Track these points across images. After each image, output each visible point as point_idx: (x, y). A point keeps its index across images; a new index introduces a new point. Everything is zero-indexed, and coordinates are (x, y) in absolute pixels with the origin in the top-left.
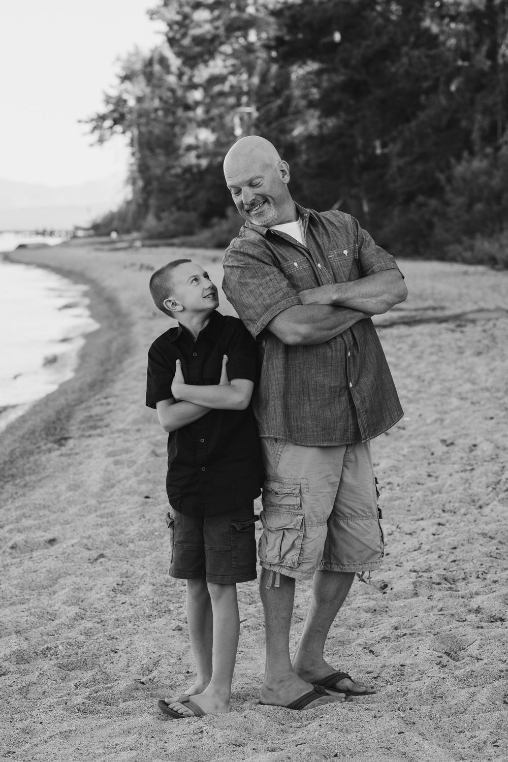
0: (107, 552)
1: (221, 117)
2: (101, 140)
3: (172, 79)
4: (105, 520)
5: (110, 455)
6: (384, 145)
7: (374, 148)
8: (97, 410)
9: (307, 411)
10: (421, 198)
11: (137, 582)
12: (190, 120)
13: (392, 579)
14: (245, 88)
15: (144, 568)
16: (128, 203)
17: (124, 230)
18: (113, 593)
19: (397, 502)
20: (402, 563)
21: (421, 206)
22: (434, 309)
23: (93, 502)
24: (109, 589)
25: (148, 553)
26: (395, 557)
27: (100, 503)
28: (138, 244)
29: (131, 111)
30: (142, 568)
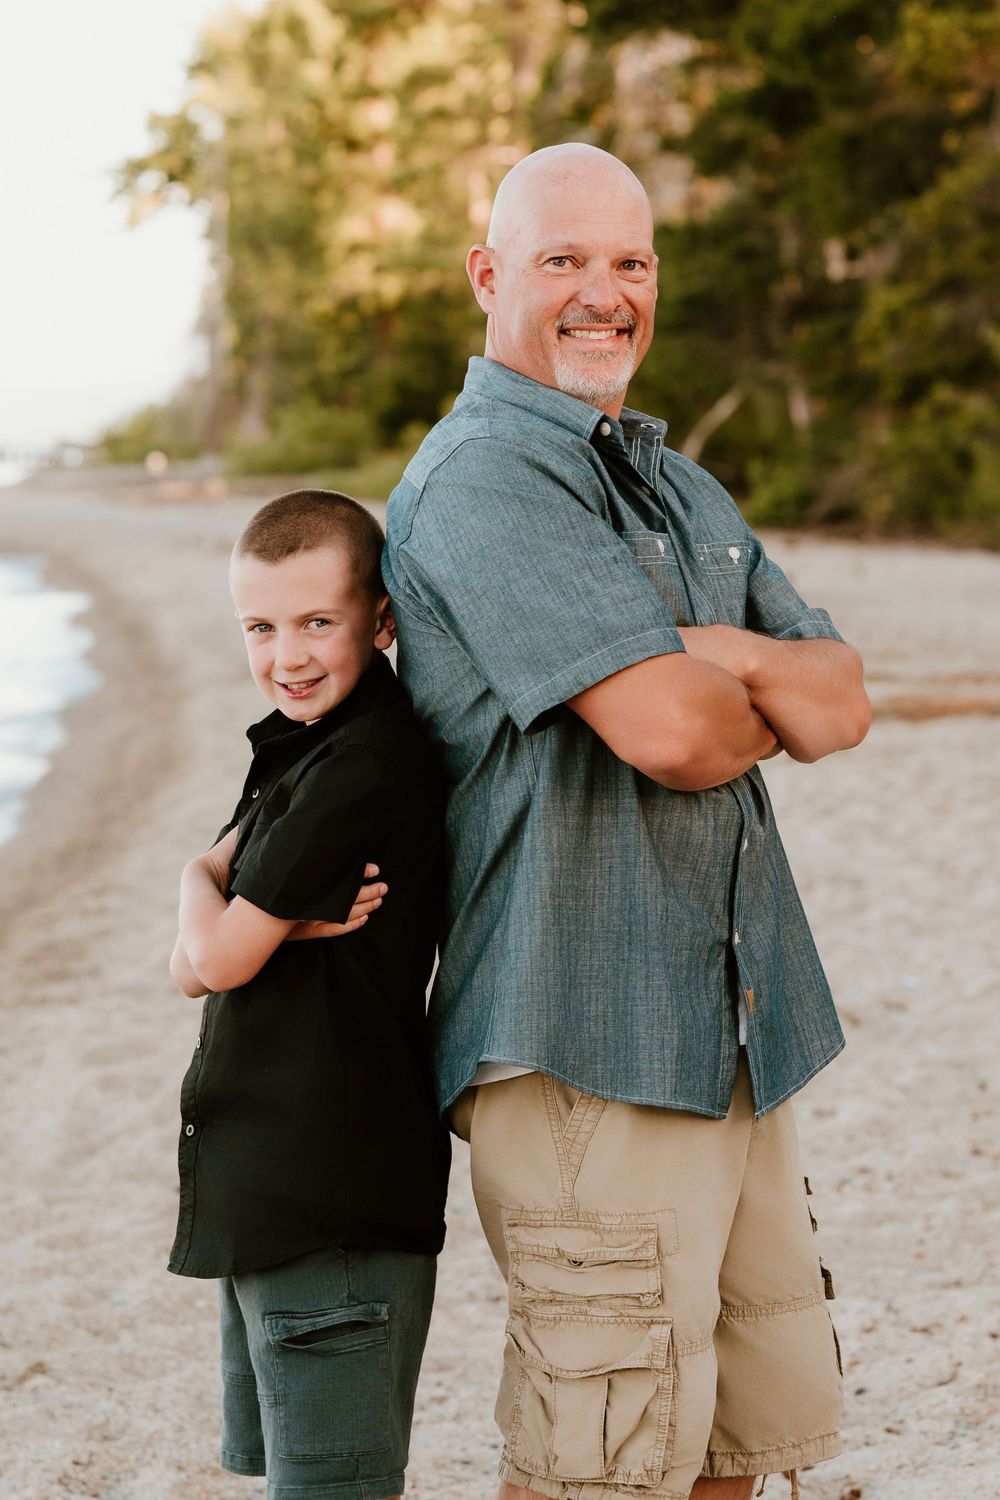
0: (54, 1358)
1: (438, 171)
2: (133, 221)
3: (316, 74)
4: (58, 1256)
5: (93, 1058)
6: (852, 254)
7: (823, 261)
8: (70, 928)
9: (637, 994)
10: (943, 393)
11: (132, 1457)
12: (357, 177)
13: (875, 1472)
14: (501, 100)
15: (157, 1411)
16: (196, 384)
17: (183, 452)
18: (62, 1488)
19: (887, 1230)
20: (901, 1422)
21: (943, 412)
22: (978, 679)
23: (29, 1198)
24: (50, 1476)
25: (172, 1363)
26: (883, 1402)
27: (49, 1202)
28: (216, 486)
29: (211, 149)
30: (150, 1413)
